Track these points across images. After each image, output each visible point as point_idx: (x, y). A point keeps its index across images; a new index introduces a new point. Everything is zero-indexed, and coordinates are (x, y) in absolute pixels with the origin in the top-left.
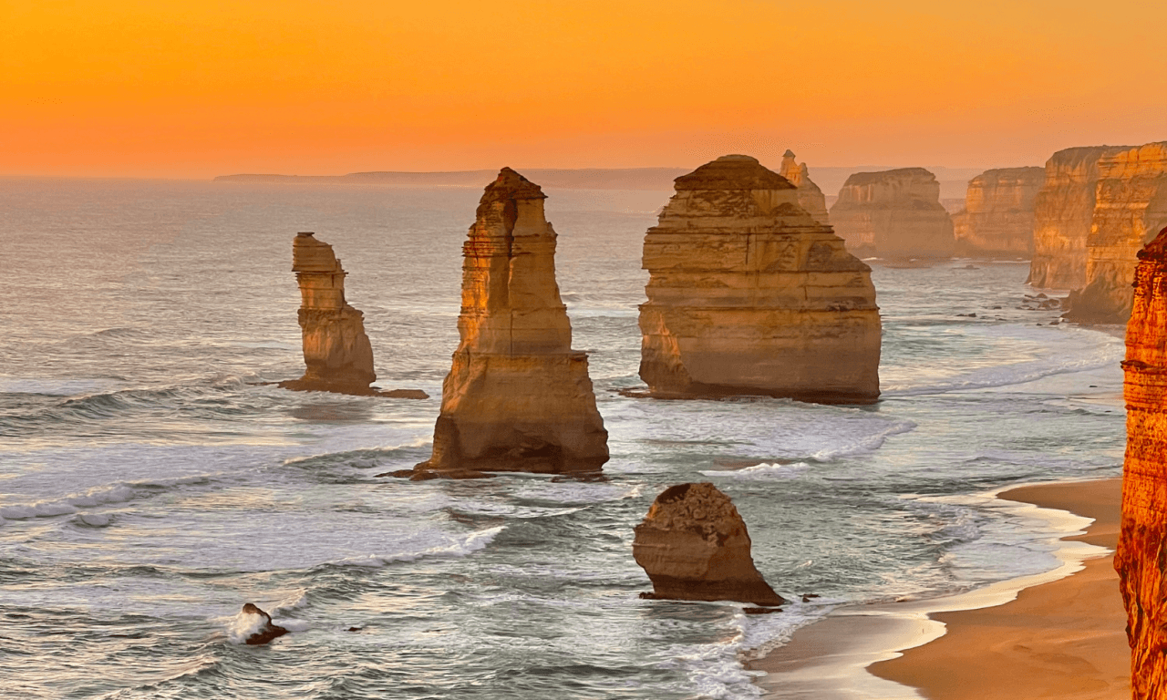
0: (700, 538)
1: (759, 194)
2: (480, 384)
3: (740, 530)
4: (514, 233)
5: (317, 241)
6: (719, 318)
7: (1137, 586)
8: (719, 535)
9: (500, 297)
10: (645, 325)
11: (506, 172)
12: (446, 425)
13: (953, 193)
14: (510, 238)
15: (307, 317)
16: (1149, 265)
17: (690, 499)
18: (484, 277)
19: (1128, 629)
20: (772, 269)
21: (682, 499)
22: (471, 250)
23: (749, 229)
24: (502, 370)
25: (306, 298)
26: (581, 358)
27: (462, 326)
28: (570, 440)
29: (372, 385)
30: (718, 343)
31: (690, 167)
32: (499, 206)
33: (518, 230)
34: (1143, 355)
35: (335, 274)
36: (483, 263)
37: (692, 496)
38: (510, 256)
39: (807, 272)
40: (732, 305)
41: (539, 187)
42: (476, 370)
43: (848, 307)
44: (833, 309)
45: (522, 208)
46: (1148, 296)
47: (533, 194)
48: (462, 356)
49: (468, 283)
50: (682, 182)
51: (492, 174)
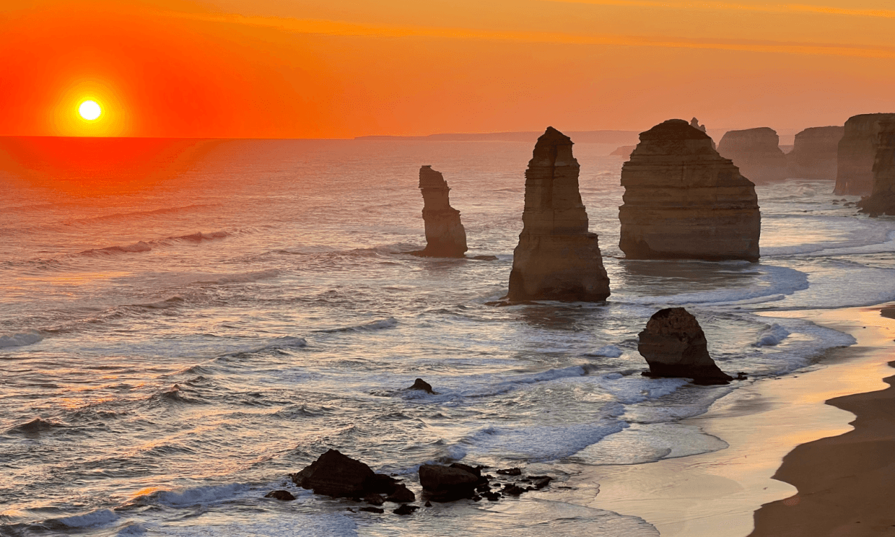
0: (678, 340)
1: (690, 142)
2: (536, 252)
3: (701, 335)
4: (556, 164)
5: (433, 171)
6: (665, 214)
8: (689, 338)
10: (622, 217)
11: (550, 130)
12: (515, 276)
14: (553, 168)
15: (426, 215)
17: (672, 317)
18: (538, 190)
20: (697, 185)
21: (667, 317)
22: (530, 174)
23: (683, 162)
24: (548, 245)
26: (594, 237)
28: (589, 286)
29: (465, 253)
32: (546, 149)
33: (558, 163)
35: (444, 189)
36: (538, 182)
37: (672, 315)
38: (553, 178)
39: (718, 187)
40: (672, 206)
41: (569, 138)
42: (533, 243)
43: (741, 207)
44: (732, 208)
45: (559, 150)
47: (565, 143)
48: (525, 236)
49: (529, 195)
50: (643, 136)
51: (543, 131)
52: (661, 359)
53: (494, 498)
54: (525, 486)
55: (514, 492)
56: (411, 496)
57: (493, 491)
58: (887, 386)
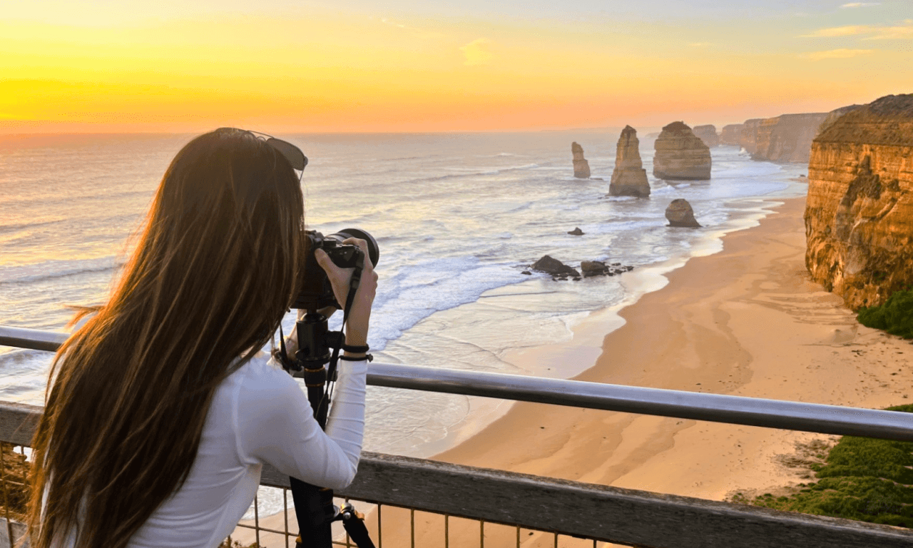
0: (682, 212)
1: (683, 130)
2: (621, 176)
5: (577, 144)
6: (673, 161)
7: (810, 223)
8: (686, 211)
9: (626, 154)
10: (654, 162)
11: (628, 127)
12: (612, 187)
13: (719, 130)
14: (628, 142)
15: (575, 162)
16: (817, 143)
17: (679, 203)
18: (622, 151)
19: (806, 233)
20: (685, 148)
21: (677, 203)
22: (619, 145)
23: (680, 139)
24: (625, 173)
25: (574, 157)
26: (644, 170)
27: (616, 163)
28: (641, 190)
29: (590, 176)
30: (671, 166)
31: (665, 125)
32: (626, 134)
33: (630, 140)
34: (814, 165)
35: (581, 151)
36: (622, 148)
37: (680, 201)
38: (628, 146)
39: (694, 149)
40: (675, 157)
41: (635, 129)
42: (619, 173)
43: (704, 157)
44: (701, 157)
45: (631, 134)
46: (816, 151)
47: (634, 131)
48: (616, 170)
49: (618, 153)
50: (664, 128)
51: (624, 127)
52: (675, 220)
53: (611, 275)
54: (623, 270)
55: (619, 272)
56: (578, 274)
57: (611, 272)
58: (758, 224)
